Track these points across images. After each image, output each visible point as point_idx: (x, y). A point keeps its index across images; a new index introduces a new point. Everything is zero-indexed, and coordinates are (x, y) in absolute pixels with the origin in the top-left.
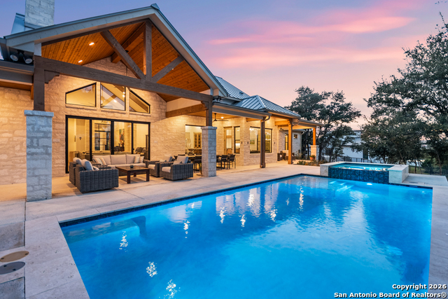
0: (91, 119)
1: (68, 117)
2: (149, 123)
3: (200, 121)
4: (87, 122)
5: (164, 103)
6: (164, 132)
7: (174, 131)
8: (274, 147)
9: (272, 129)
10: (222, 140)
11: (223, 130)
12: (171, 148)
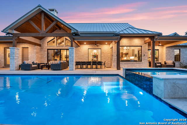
0: (54, 49)
4: (53, 50)
6: (78, 52)
7: (83, 52)
8: (144, 58)
9: (141, 46)
10: (110, 55)
11: (110, 49)
12: (81, 59)
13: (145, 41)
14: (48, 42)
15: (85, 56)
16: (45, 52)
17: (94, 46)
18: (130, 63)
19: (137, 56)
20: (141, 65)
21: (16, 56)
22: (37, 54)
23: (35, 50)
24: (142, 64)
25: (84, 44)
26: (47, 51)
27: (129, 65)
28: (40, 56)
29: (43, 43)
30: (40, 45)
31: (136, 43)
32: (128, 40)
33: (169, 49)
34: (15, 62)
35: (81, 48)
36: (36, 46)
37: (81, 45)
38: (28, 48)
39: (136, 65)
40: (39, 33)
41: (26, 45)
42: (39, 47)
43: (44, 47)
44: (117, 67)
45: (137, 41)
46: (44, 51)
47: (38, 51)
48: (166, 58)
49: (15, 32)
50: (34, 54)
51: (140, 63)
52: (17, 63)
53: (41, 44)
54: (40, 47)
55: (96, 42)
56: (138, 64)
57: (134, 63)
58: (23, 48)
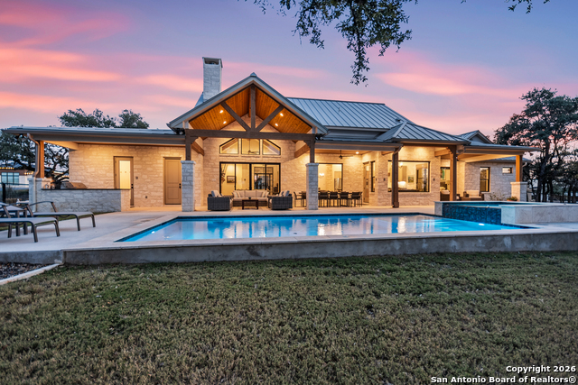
1: (221, 163)
2: (279, 164)
3: (332, 158)
5: (293, 145)
7: (303, 170)
8: (433, 184)
9: (429, 162)
10: (362, 177)
11: (363, 166)
13: (435, 152)
14: (220, 146)
16: (215, 170)
17: (327, 158)
19: (415, 181)
20: (429, 199)
24: (431, 197)
26: (218, 166)
27: (407, 198)
29: (209, 148)
30: (203, 153)
33: (471, 167)
35: (301, 162)
36: (200, 156)
38: (179, 159)
39: (420, 199)
41: (173, 153)
44: (393, 203)
46: (212, 167)
48: (466, 186)
51: (427, 195)
56: (423, 198)
57: (417, 196)
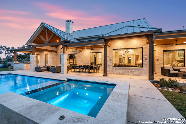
6: (82, 56)
7: (85, 56)
8: (145, 62)
9: (142, 48)
12: (84, 62)
14: (61, 49)
15: (87, 60)
18: (126, 69)
20: (141, 72)
21: (33, 61)
22: (53, 59)
23: (52, 56)
24: (143, 70)
25: (85, 49)
26: (60, 56)
27: (124, 70)
28: (56, 60)
29: (58, 50)
30: (56, 52)
31: (134, 44)
32: (124, 41)
34: (33, 66)
35: (84, 53)
36: (52, 53)
37: (84, 50)
38: (48, 54)
39: (134, 72)
40: (44, 43)
41: (47, 53)
42: (54, 53)
43: (59, 53)
45: (135, 42)
46: (59, 56)
47: (54, 56)
49: (33, 44)
50: (51, 59)
51: (140, 70)
52: (34, 66)
53: (57, 50)
54: (56, 53)
55: (91, 46)
56: (137, 71)
57: (132, 70)
58: (46, 54)
